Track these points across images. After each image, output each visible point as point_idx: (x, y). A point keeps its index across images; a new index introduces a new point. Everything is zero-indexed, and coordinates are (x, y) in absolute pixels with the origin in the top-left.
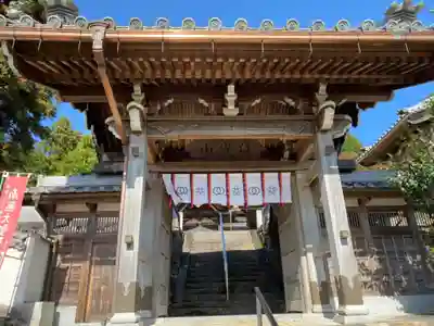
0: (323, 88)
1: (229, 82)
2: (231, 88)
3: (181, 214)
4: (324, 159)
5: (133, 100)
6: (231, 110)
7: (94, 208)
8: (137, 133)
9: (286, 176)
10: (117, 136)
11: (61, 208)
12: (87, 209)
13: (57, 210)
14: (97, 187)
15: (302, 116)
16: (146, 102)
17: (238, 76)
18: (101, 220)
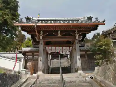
0: (76, 31)
1: (58, 30)
2: (59, 31)
3: (50, 56)
4: (76, 44)
5: (41, 34)
6: (59, 35)
7: (33, 54)
8: (41, 40)
9: (71, 47)
10: (38, 40)
11: (27, 54)
12: (32, 54)
14: (34, 50)
15: (73, 36)
16: (43, 34)
17: (60, 29)
18: (34, 56)
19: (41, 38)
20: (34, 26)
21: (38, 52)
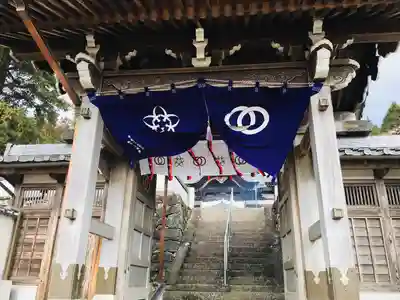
2: (200, 33)
6: (201, 61)
13: (25, 182)
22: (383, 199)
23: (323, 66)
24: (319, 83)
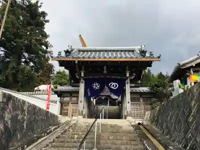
1: (104, 66)
5: (82, 70)
6: (105, 72)
10: (78, 78)
16: (85, 70)
18: (73, 98)
19: (83, 75)
20: (75, 61)
21: (78, 92)
22: (142, 101)
23: (128, 75)
24: (127, 78)
